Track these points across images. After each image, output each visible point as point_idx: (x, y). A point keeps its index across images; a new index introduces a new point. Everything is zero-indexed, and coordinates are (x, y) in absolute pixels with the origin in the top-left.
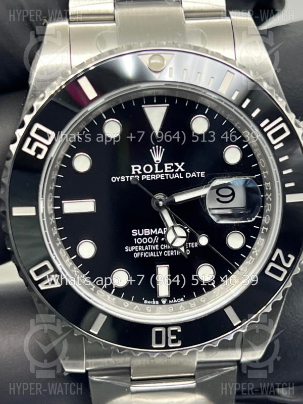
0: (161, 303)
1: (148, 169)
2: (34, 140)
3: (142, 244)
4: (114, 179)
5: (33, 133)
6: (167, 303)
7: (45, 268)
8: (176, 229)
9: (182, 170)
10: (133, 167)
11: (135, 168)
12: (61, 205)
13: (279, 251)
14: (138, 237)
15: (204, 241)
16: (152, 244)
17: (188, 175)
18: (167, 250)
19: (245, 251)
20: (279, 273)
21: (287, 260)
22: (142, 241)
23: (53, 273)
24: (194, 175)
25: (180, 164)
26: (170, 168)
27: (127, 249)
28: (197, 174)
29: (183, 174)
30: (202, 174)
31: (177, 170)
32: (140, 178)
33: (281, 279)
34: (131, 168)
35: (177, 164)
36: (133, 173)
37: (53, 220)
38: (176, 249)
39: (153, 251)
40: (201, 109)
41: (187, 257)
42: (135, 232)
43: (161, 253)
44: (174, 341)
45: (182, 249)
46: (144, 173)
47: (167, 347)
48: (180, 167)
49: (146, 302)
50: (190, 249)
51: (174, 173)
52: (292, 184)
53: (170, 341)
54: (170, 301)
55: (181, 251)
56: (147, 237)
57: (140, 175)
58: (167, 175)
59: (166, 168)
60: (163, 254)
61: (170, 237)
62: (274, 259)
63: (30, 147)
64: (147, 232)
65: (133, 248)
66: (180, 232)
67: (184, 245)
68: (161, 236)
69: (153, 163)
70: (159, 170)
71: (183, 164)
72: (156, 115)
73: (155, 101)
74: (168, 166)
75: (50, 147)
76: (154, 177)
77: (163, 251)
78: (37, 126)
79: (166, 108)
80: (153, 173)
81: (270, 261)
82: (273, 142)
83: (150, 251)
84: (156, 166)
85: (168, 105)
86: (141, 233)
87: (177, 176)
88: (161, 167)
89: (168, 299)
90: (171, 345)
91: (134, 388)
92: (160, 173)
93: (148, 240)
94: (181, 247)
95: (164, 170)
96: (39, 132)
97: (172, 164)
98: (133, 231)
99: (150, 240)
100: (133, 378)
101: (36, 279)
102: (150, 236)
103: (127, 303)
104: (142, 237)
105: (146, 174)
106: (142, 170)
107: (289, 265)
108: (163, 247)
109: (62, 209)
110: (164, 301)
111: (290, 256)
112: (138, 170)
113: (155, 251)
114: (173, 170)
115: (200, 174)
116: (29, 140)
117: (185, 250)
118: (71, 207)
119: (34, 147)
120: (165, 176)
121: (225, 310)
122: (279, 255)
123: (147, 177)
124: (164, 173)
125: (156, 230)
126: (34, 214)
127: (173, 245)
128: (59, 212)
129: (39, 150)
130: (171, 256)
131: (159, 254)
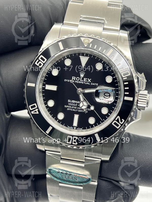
0: (74, 128)
1: (78, 79)
2: (39, 61)
3: (71, 106)
4: (65, 80)
5: (39, 58)
6: (76, 129)
7: (34, 106)
8: (84, 102)
9: (90, 82)
10: (73, 77)
11: (74, 78)
12: (45, 86)
13: (118, 117)
14: (70, 103)
15: (92, 108)
16: (74, 106)
17: (92, 84)
18: (79, 109)
19: (107, 115)
20: (118, 125)
21: (121, 121)
22: (71, 104)
23: (37, 108)
24: (94, 84)
25: (89, 79)
26: (86, 80)
27: (65, 106)
28: (95, 84)
29: (90, 83)
30: (97, 84)
31: (88, 81)
32: (75, 82)
33: (118, 128)
34: (72, 77)
35: (88, 79)
36: (73, 79)
37: (41, 90)
38: (82, 110)
39: (74, 109)
40: (101, 61)
41: (86, 113)
42: (69, 101)
43: (77, 110)
44: (75, 142)
45: (85, 110)
46: (76, 80)
47: (72, 144)
48: (89, 80)
49: (68, 127)
50: (88, 111)
51: (87, 82)
52: (128, 93)
53: (73, 142)
54: (77, 129)
55: (84, 111)
56: (73, 103)
57: (75, 81)
58: (84, 82)
59: (85, 80)
60: (78, 110)
61: (81, 105)
62: (116, 119)
63: (38, 63)
64: (73, 101)
65: (67, 106)
66: (85, 104)
67: (85, 109)
68: (78, 104)
69: (80, 77)
70: (82, 80)
71: (91, 79)
72: (84, 60)
73: (85, 55)
74: (85, 79)
75: (44, 64)
76: (79, 82)
77: (78, 109)
78: (42, 56)
79: (88, 58)
80: (80, 81)
81: (114, 120)
82: (123, 77)
83: (73, 109)
84: (81, 78)
85: (89, 57)
86: (71, 101)
87: (88, 83)
88: (83, 79)
89: (77, 128)
90: (73, 143)
91: (61, 162)
92: (82, 81)
93: (73, 105)
94: (84, 109)
95: (84, 80)
96: (42, 58)
97: (87, 79)
98: (68, 100)
99: (74, 105)
100: (62, 157)
101: (31, 109)
102: (74, 103)
103: (61, 125)
104: (71, 103)
105: (77, 81)
106: (76, 79)
107: (122, 123)
108: (78, 108)
109: (45, 87)
110: (75, 128)
111: (123, 120)
112: (74, 79)
113: (75, 109)
114: (86, 81)
115: (96, 84)
116: (38, 60)
117: (86, 110)
118: (48, 87)
119: (39, 63)
120: (83, 83)
121: (95, 135)
122: (118, 119)
123: (77, 82)
124: (83, 81)
125: (77, 101)
126: (34, 86)
127: (82, 108)
128: (44, 88)
129: (40, 65)
130: (80, 112)
131: (76, 110)
